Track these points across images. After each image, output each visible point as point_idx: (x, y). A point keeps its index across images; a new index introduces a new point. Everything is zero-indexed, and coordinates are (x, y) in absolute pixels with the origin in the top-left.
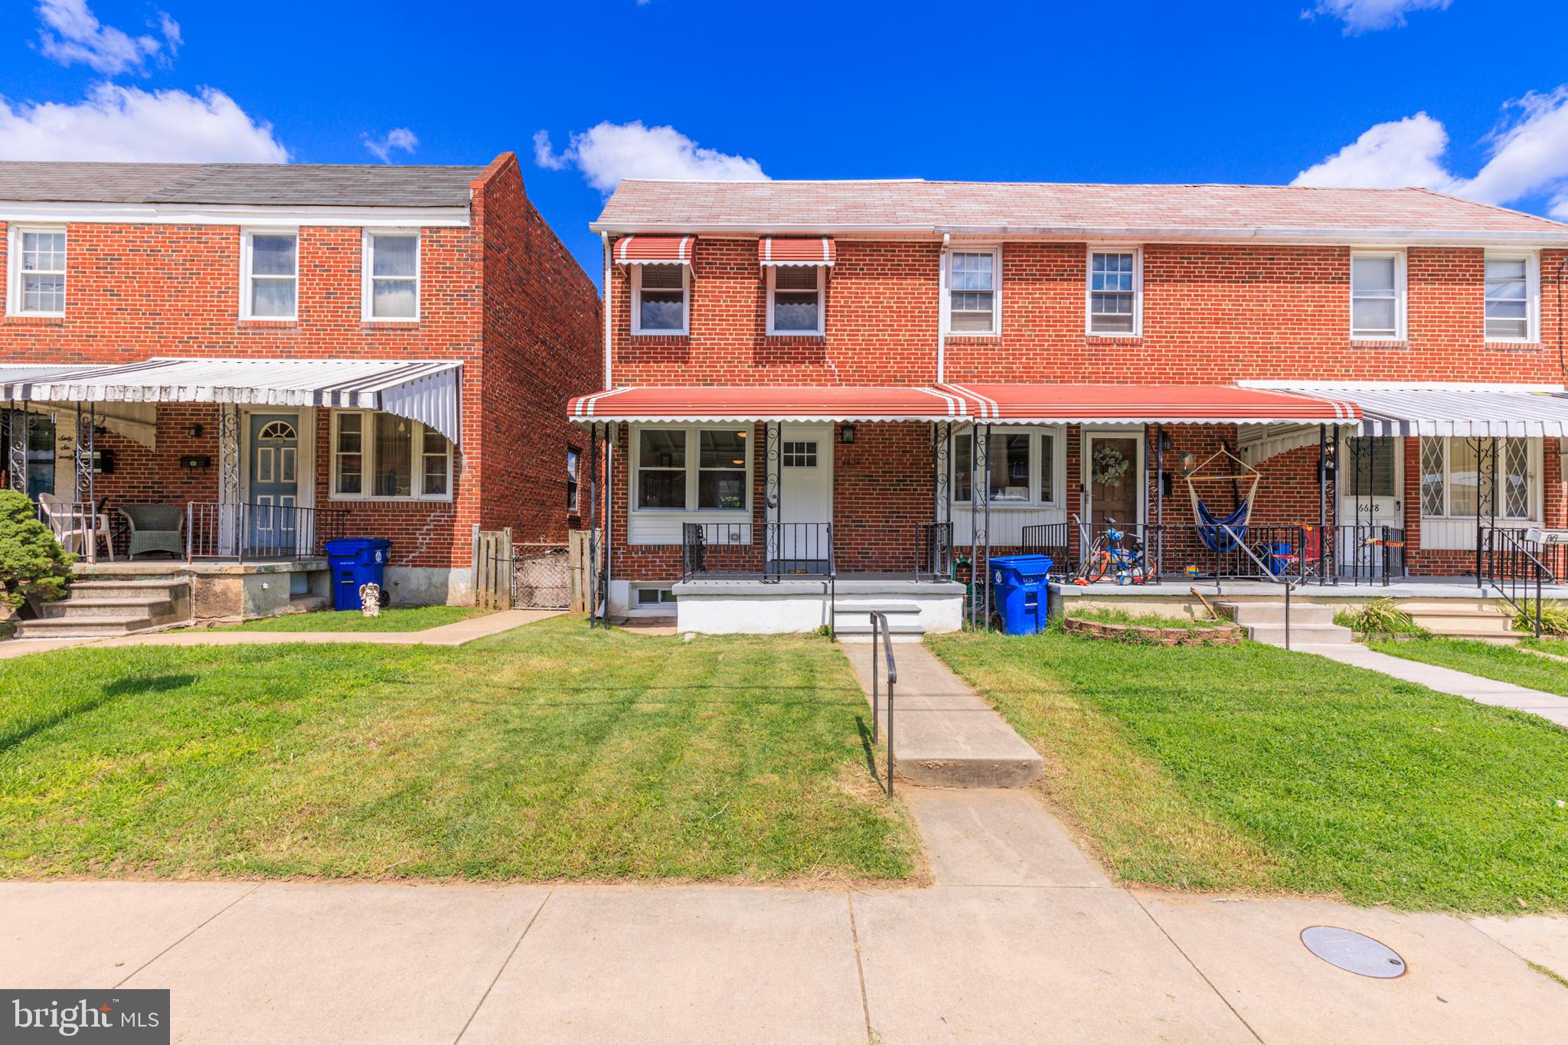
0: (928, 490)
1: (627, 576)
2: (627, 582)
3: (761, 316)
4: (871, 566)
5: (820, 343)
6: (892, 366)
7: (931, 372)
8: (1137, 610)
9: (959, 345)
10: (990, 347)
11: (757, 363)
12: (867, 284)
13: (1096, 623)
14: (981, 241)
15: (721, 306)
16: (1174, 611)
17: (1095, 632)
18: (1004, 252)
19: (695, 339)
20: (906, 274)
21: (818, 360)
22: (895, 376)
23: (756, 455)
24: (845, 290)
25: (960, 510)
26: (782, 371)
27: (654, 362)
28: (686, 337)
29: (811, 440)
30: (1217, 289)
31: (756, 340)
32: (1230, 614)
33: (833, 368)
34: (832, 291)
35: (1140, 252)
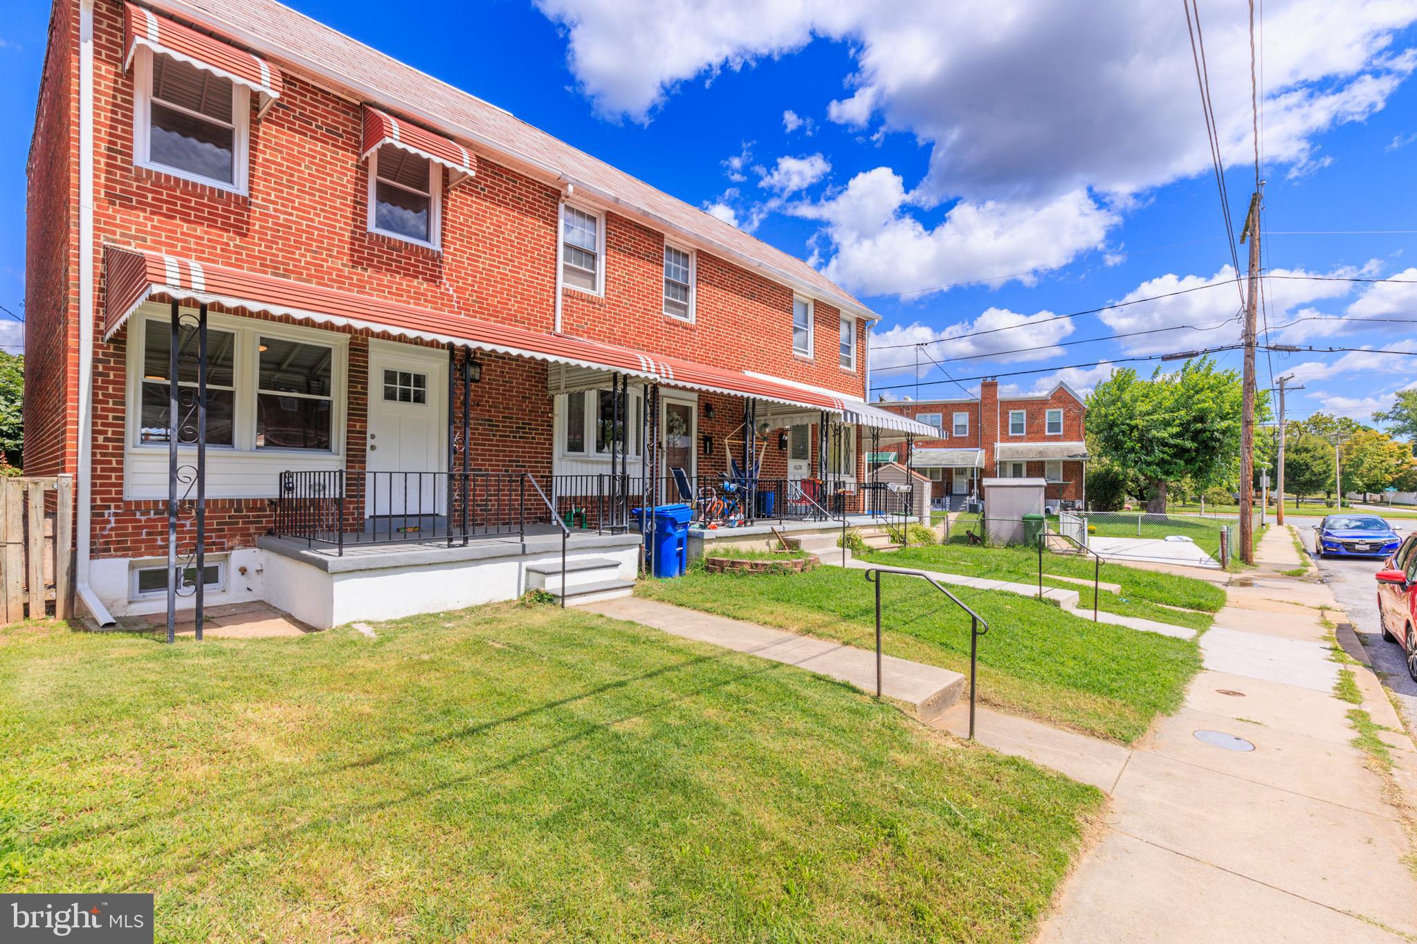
0: (545, 439)
1: (123, 551)
2: (126, 561)
3: (360, 205)
4: (490, 520)
5: (436, 259)
6: (513, 306)
7: (548, 319)
8: (744, 546)
9: (573, 298)
10: (597, 306)
11: (355, 264)
12: (488, 208)
13: (748, 561)
14: (591, 203)
15: (302, 172)
16: (760, 546)
17: (747, 568)
18: (607, 220)
19: (258, 206)
20: (526, 211)
21: (434, 279)
22: (516, 316)
23: (352, 381)
24: (465, 206)
25: (572, 461)
26: (389, 281)
27: (182, 220)
28: (245, 199)
29: (419, 372)
30: (737, 299)
31: (353, 232)
32: (793, 545)
33: (451, 292)
34: (450, 203)
35: (695, 255)
